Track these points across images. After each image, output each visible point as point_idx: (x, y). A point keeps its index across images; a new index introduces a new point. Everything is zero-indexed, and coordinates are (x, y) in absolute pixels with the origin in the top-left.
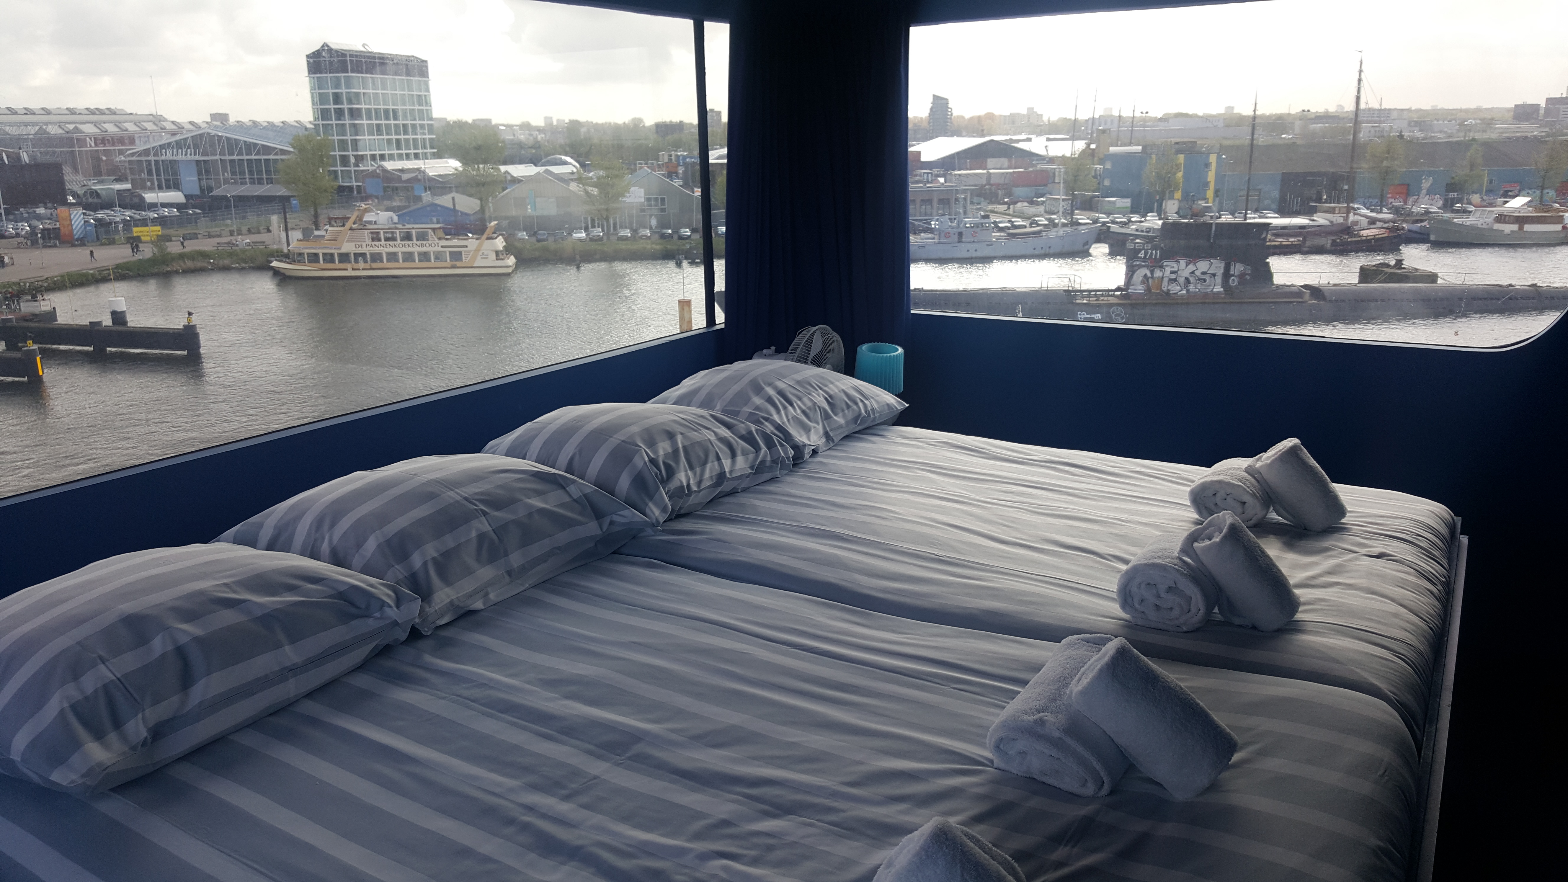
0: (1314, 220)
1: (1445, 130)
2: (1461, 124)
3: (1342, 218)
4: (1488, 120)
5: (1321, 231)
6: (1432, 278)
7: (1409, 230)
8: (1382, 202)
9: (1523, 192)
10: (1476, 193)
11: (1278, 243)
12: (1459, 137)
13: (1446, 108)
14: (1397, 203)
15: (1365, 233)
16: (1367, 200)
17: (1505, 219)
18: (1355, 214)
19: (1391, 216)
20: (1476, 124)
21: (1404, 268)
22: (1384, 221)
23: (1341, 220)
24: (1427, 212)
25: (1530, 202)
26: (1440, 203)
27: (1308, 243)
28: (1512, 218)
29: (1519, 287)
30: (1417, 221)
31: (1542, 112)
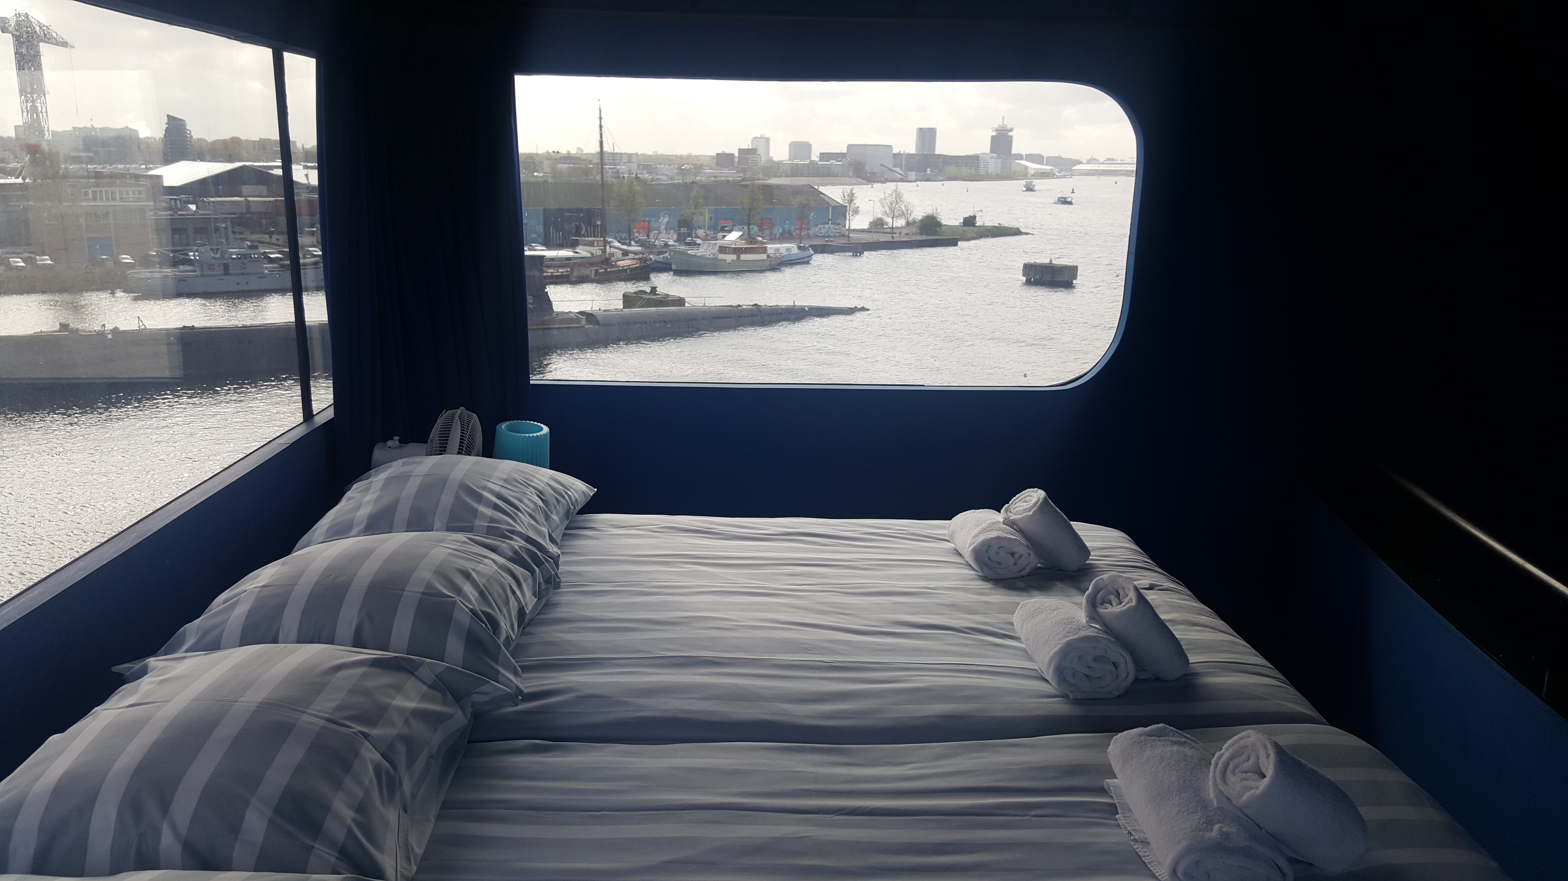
0: (577, 253)
1: (667, 173)
2: (679, 168)
3: (601, 251)
4: (698, 166)
5: (585, 263)
6: (681, 302)
7: (655, 261)
8: (630, 236)
9: (735, 228)
10: (701, 229)
11: (550, 274)
12: (678, 180)
13: (665, 154)
14: (643, 237)
15: (620, 263)
16: (617, 234)
17: (726, 250)
18: (611, 247)
19: (639, 248)
20: (690, 169)
21: (658, 294)
22: (635, 253)
23: (599, 252)
24: (666, 245)
25: (742, 235)
26: (675, 237)
27: (575, 274)
28: (731, 250)
29: (745, 307)
30: (660, 253)
31: (736, 160)
